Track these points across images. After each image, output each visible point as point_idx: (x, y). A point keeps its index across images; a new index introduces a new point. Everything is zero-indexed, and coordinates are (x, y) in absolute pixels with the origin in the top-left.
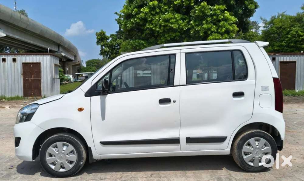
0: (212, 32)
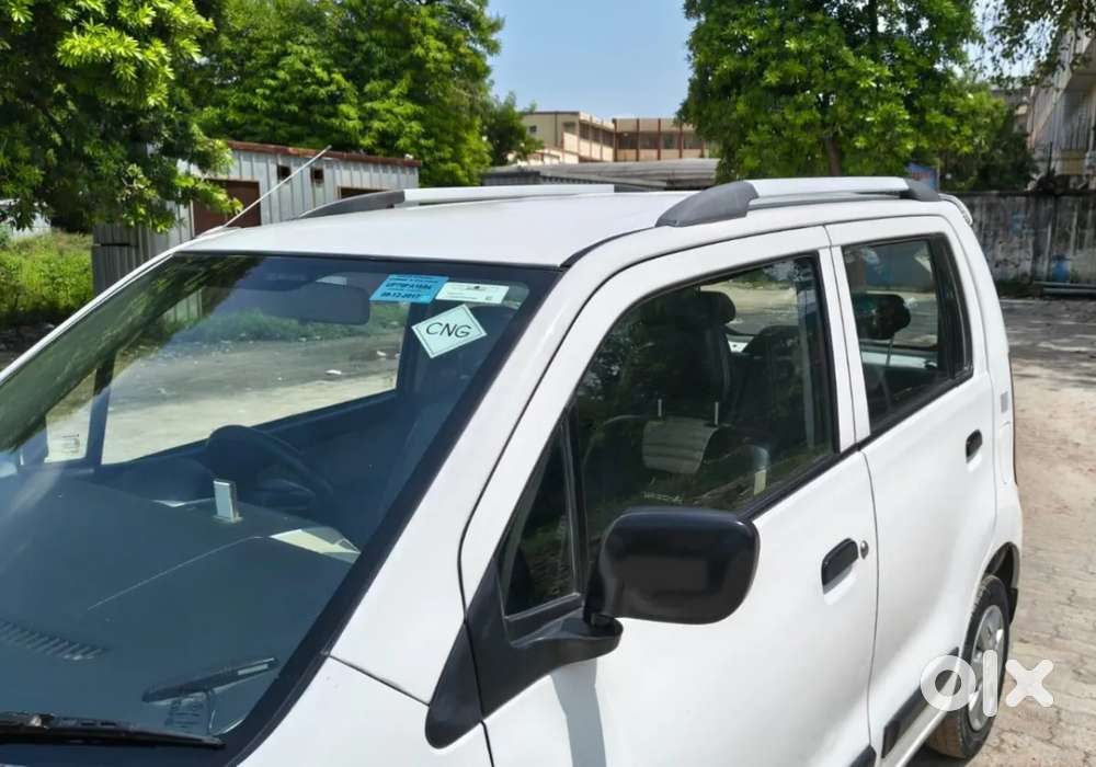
0: (85, 14)
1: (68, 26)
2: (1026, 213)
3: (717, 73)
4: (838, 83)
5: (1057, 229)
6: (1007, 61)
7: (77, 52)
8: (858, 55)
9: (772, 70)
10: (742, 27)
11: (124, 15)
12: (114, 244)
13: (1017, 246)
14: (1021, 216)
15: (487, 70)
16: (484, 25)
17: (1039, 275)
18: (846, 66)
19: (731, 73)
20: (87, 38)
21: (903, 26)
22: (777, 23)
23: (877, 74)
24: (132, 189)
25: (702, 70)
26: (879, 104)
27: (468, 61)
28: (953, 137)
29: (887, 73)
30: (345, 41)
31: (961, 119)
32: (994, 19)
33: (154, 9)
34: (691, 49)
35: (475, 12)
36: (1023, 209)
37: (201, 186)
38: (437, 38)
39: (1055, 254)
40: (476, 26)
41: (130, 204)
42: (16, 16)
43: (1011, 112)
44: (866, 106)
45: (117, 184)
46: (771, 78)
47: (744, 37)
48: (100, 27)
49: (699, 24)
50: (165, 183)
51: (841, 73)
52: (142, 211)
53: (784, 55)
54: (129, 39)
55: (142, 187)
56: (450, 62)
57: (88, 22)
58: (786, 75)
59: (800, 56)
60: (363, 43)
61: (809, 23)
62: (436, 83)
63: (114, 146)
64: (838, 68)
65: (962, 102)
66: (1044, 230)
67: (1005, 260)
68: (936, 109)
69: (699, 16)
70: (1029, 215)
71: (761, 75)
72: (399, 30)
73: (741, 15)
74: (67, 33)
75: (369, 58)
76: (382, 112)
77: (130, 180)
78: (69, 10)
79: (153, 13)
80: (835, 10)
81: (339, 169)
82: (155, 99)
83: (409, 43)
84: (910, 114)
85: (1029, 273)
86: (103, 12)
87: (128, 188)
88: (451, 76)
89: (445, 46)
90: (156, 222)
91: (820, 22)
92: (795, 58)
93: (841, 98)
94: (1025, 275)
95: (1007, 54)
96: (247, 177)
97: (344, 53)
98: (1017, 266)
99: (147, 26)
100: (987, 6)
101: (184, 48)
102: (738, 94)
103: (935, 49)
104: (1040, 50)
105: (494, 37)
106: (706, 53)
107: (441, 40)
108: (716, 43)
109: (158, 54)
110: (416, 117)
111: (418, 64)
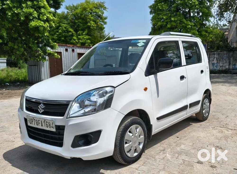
0: (34, 18)
1: (31, 20)
2: (227, 55)
3: (157, 25)
4: (183, 26)
5: (234, 58)
6: (219, 21)
7: (33, 25)
8: (187, 21)
9: (169, 24)
10: (162, 16)
11: (41, 18)
12: (32, 66)
13: (225, 62)
14: (226, 56)
15: (104, 28)
16: (103, 18)
17: (230, 69)
18: (184, 23)
19: (160, 25)
20: (35, 22)
21: (196, 14)
22: (170, 15)
23: (191, 25)
24: (39, 53)
25: (154, 25)
26: (192, 31)
27: (100, 26)
28: (207, 37)
29: (193, 24)
30: (73, 22)
31: (209, 33)
32: (217, 12)
33: (46, 16)
34: (151, 21)
35: (101, 15)
36: (226, 54)
37: (52, 52)
38: (93, 21)
39: (234, 64)
40: (101, 18)
41: (38, 56)
42: (22, 18)
43: (224, 33)
44: (189, 31)
45: (36, 52)
46: (169, 26)
47: (163, 18)
48: (37, 20)
49: (153, 16)
50: (45, 52)
51: (183, 25)
52: (41, 58)
53: (171, 21)
54: (42, 22)
55: (41, 52)
56: (96, 27)
57: (34, 19)
58: (172, 25)
59: (175, 21)
60: (77, 23)
61: (176, 14)
62: (93, 31)
63: (35, 45)
64: (183, 23)
65: (209, 30)
66: (231, 59)
67: (222, 66)
68: (204, 31)
69: (153, 14)
70: (227, 56)
71: (167, 26)
72: (84, 20)
73: (162, 13)
74: (31, 21)
75: (78, 26)
76: (82, 38)
77: (38, 51)
78: (31, 17)
79: (46, 17)
80: (182, 12)
81: (77, 49)
82: (46, 34)
83: (86, 23)
84: (198, 33)
85: (228, 68)
86: (37, 17)
87: (38, 53)
88: (96, 30)
89: (95, 23)
90: (43, 60)
91: (179, 14)
92: (174, 22)
93: (184, 30)
94: (227, 69)
95: (220, 20)
96: (59, 51)
97: (73, 25)
98: (225, 67)
99: (45, 19)
100: (215, 9)
101: (51, 24)
102: (162, 30)
103: (203, 19)
104: (227, 18)
105: (105, 21)
106: (155, 22)
107: (94, 22)
108: (157, 19)
109: (47, 25)
110: (89, 39)
111: (89, 27)
